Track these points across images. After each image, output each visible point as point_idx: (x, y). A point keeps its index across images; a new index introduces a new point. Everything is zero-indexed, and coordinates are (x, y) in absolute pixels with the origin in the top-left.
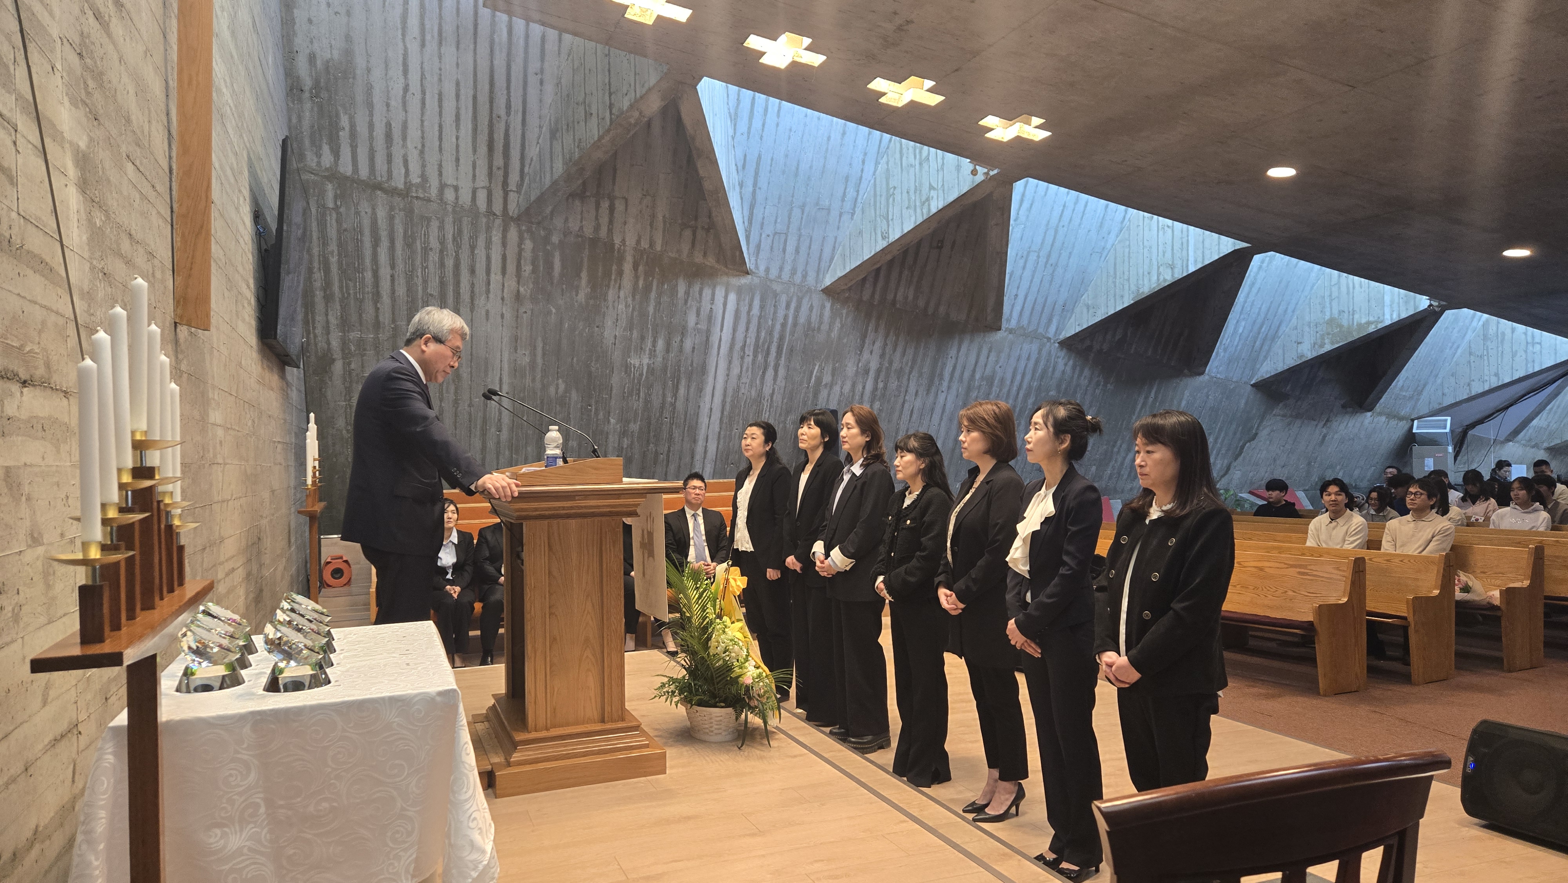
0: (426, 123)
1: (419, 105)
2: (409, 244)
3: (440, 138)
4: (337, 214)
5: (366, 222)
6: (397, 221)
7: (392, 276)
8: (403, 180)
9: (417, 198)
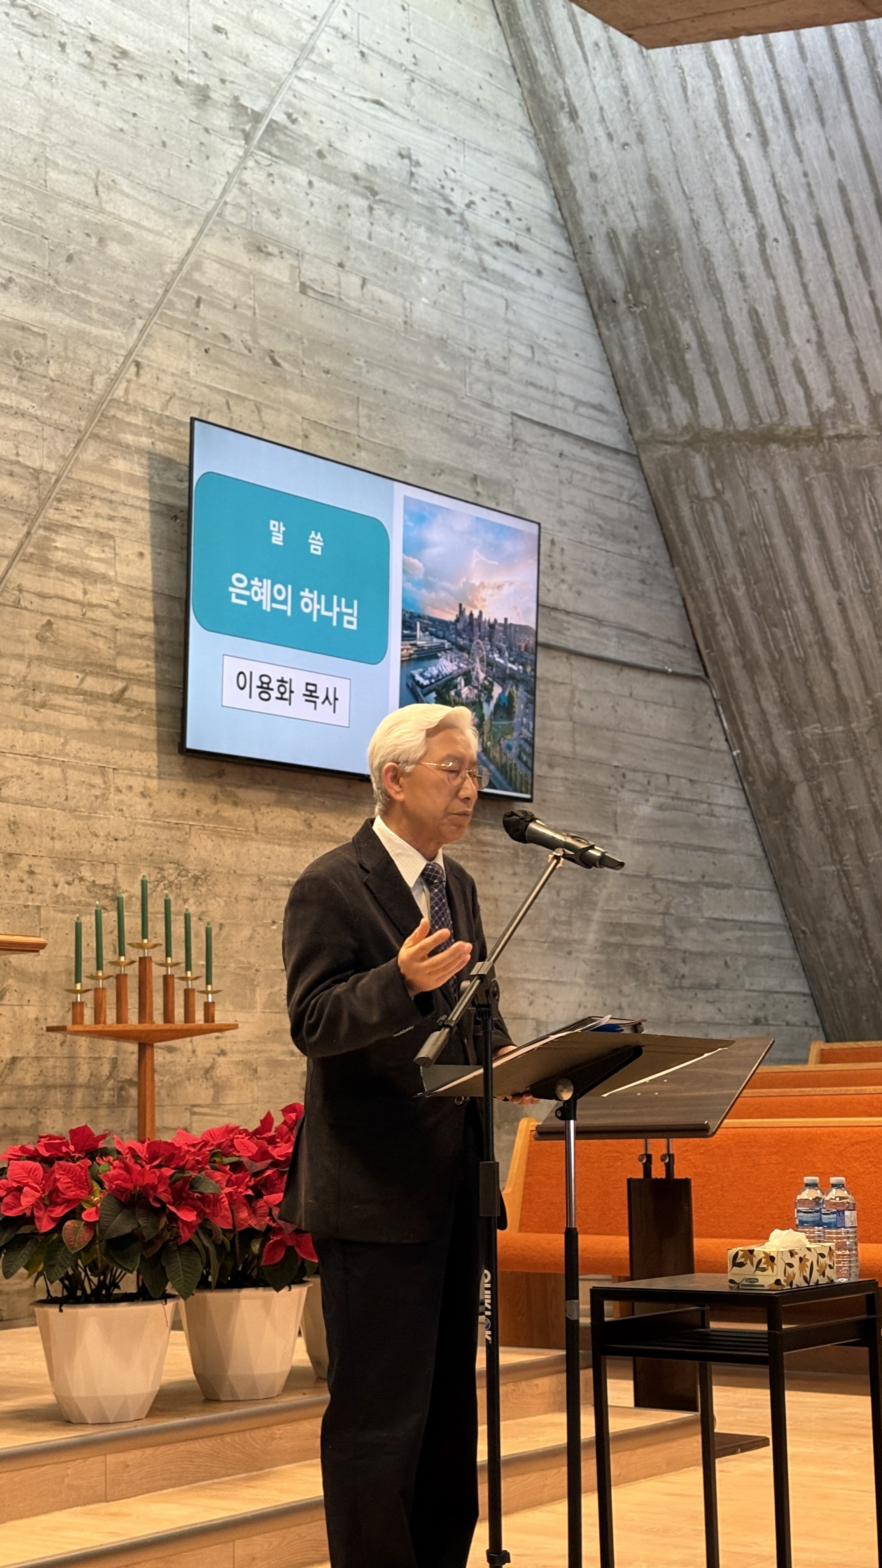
0: (812, 288)
1: (791, 259)
2: (851, 535)
3: (844, 309)
4: (722, 507)
5: (770, 509)
6: (818, 493)
7: (840, 603)
8: (804, 410)
9: (839, 437)
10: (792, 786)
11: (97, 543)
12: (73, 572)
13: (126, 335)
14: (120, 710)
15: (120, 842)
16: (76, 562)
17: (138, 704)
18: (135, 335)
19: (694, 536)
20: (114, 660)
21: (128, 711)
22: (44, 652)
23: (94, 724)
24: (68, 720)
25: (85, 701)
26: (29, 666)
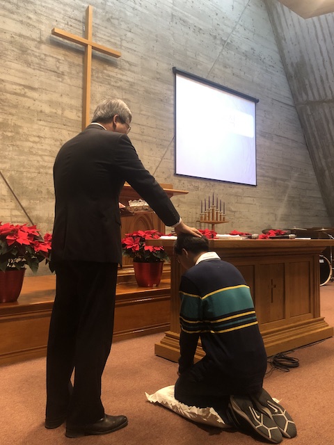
1: (330, 65)
4: (313, 116)
5: (323, 116)
8: (331, 95)
10: (325, 171)
19: (307, 122)
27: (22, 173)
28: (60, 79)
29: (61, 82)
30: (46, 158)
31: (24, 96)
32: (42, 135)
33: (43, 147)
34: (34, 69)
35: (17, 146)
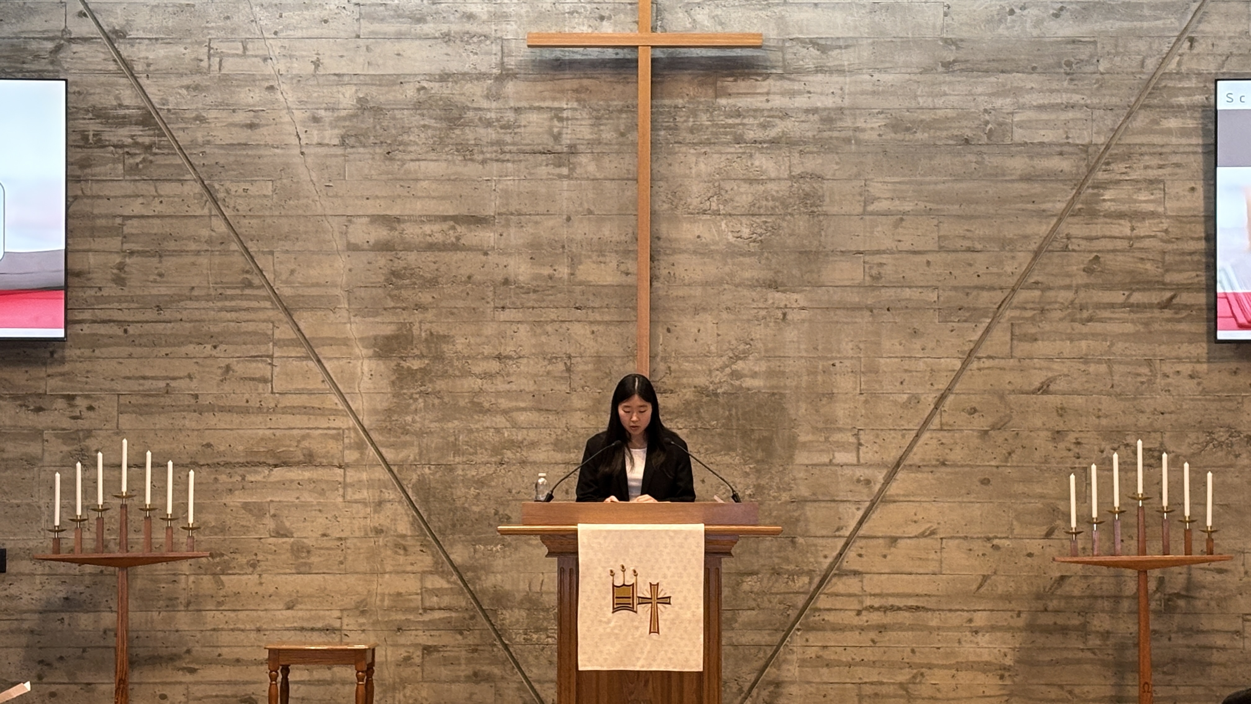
11: (1147, 189)
12: (1121, 215)
13: (1179, 20)
14: (1168, 313)
15: (1167, 416)
16: (1124, 208)
17: (1186, 307)
18: (1189, 17)
20: (1163, 276)
21: (1176, 313)
22: (1091, 280)
23: (1141, 328)
24: (1114, 328)
25: (1131, 311)
26: (1076, 292)
27: (450, 468)
28: (565, 171)
29: (568, 177)
30: (522, 418)
31: (455, 247)
32: (509, 349)
33: (514, 387)
34: (484, 162)
35: (438, 394)
